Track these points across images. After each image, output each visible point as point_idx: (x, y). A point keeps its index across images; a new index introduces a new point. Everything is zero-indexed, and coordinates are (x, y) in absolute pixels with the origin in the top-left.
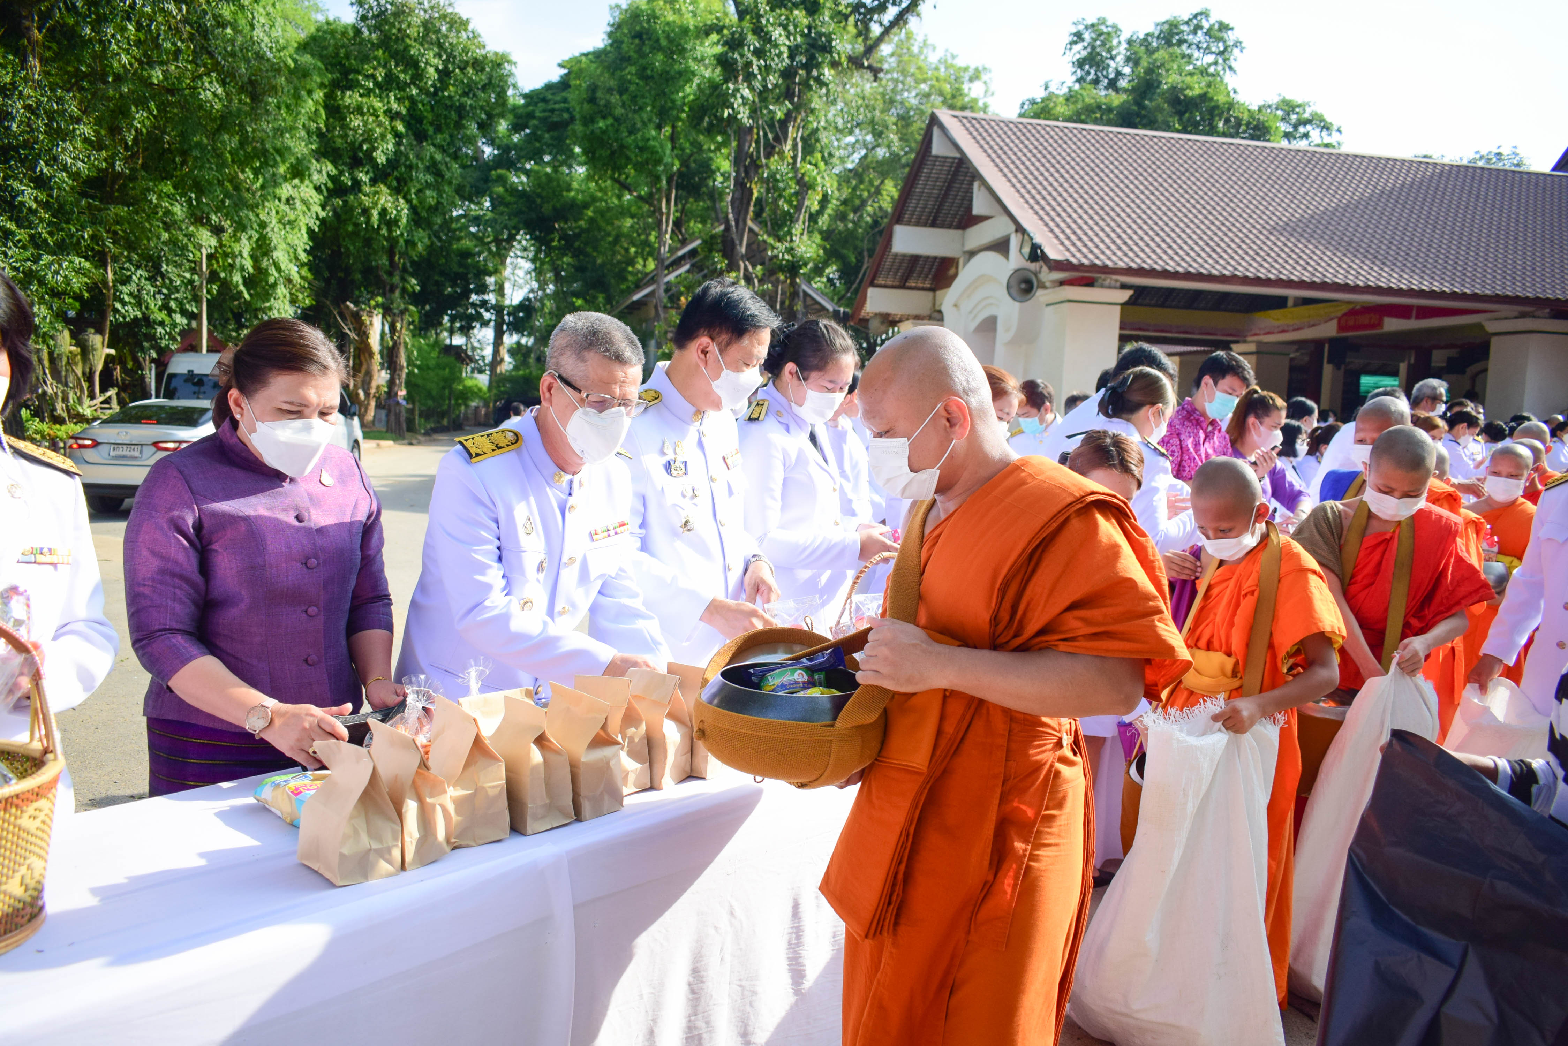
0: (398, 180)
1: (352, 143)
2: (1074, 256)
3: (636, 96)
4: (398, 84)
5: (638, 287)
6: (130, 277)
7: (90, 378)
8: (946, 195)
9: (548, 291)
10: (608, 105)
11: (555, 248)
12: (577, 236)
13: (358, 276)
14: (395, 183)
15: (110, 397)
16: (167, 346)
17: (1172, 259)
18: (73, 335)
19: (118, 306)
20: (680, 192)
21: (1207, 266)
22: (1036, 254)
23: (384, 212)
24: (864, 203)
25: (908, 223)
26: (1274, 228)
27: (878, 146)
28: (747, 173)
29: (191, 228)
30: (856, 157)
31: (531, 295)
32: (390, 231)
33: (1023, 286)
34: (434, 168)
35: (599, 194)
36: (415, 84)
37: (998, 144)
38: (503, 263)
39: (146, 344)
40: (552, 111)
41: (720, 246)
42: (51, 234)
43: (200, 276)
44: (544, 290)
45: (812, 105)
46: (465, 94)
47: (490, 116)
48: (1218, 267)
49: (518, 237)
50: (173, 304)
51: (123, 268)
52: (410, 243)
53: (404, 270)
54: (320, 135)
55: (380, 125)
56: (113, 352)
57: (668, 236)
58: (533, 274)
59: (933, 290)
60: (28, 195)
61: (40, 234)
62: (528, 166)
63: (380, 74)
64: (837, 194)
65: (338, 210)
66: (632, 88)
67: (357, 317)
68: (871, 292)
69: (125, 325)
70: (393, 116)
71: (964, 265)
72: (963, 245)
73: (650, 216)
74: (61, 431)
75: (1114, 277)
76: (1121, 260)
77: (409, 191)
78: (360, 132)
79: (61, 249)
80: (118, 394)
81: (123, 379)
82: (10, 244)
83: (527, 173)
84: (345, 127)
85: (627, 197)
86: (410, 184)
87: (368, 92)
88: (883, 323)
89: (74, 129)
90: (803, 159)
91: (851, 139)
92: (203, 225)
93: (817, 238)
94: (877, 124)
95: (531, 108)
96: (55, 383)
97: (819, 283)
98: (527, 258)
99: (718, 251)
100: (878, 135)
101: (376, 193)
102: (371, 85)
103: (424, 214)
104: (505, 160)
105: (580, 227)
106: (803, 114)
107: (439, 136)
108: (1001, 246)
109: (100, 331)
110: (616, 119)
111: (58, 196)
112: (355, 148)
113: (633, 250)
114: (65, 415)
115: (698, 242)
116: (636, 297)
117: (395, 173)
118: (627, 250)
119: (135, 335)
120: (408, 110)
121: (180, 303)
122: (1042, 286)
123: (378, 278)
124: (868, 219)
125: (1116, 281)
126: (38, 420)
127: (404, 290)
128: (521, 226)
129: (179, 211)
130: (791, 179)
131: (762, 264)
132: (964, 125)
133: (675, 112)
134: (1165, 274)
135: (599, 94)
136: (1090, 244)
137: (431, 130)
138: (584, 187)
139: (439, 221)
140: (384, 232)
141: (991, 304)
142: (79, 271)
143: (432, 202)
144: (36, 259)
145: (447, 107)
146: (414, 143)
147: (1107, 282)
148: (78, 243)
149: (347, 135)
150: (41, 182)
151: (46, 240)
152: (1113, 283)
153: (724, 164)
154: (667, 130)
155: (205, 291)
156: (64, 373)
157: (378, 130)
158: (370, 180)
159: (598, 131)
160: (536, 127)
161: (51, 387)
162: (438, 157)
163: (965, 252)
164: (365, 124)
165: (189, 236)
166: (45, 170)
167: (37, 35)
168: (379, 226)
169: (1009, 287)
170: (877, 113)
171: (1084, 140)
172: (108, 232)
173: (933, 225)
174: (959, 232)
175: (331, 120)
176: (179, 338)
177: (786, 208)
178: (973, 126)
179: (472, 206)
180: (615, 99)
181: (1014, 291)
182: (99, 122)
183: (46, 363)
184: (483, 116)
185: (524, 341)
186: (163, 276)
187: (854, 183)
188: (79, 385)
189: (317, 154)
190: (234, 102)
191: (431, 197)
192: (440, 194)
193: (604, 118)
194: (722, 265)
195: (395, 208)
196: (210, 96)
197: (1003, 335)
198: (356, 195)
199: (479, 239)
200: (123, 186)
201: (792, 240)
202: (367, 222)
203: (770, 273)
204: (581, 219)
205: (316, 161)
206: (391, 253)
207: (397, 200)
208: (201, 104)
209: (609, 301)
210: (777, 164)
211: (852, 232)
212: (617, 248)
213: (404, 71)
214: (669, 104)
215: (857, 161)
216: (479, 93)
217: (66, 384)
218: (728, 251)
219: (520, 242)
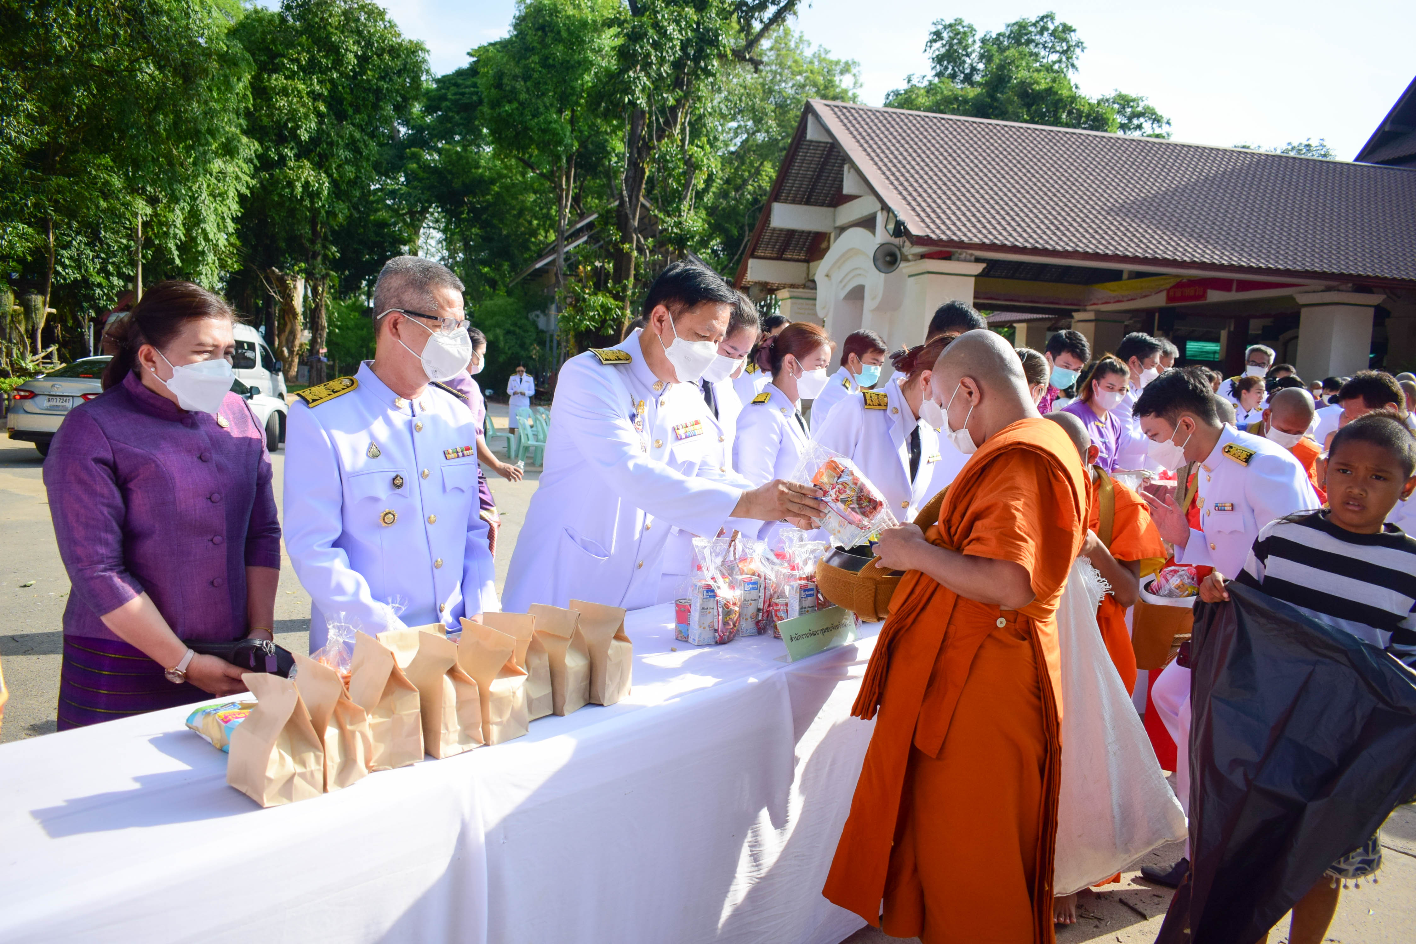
0: (320, 155)
1: (278, 122)
2: (933, 232)
3: (539, 83)
4: (320, 68)
5: (540, 256)
6: (71, 242)
7: (32, 335)
8: (819, 177)
9: (458, 259)
10: (513, 91)
11: (464, 220)
12: (485, 209)
13: (283, 245)
14: (317, 159)
15: (51, 353)
16: (105, 306)
17: (1021, 236)
18: (17, 296)
19: (59, 269)
20: (579, 170)
22: (900, 230)
23: (306, 185)
24: (745, 182)
25: (785, 201)
26: (1111, 209)
27: (758, 131)
28: (640, 153)
29: (128, 198)
30: (738, 141)
32: (312, 203)
33: (888, 259)
34: (353, 145)
35: (505, 172)
36: (335, 69)
37: (866, 131)
38: (417, 233)
39: (85, 305)
40: (463, 94)
41: (615, 220)
43: (136, 242)
44: (454, 258)
45: (700, 93)
46: (382, 78)
47: (405, 99)
48: (1061, 244)
49: (431, 210)
50: (110, 268)
51: (64, 234)
52: (331, 214)
53: (326, 238)
54: (249, 114)
55: (304, 105)
56: (53, 311)
57: (567, 211)
58: (444, 243)
59: (807, 261)
62: (440, 145)
63: (304, 59)
64: (720, 173)
65: (265, 183)
66: (536, 75)
67: (281, 282)
68: (751, 262)
69: (66, 286)
70: (315, 97)
71: (836, 239)
72: (834, 221)
73: (551, 192)
74: (5, 384)
75: (970, 252)
76: (975, 236)
77: (330, 166)
78: (285, 111)
79: (6, 216)
80: (58, 350)
81: (63, 336)
83: (439, 151)
84: (271, 106)
85: (531, 174)
86: (331, 160)
87: (293, 75)
88: (761, 291)
89: (18, 106)
90: (691, 142)
91: (734, 124)
92: (138, 195)
93: (703, 214)
94: (757, 111)
95: (443, 91)
97: (704, 254)
98: (439, 229)
99: (613, 225)
100: (758, 121)
101: (300, 167)
102: (295, 68)
103: (344, 187)
104: (418, 139)
105: (487, 201)
106: (691, 101)
107: (358, 116)
108: (868, 223)
109: (43, 293)
110: (521, 104)
112: (280, 126)
113: (535, 222)
114: (9, 369)
115: (595, 216)
116: (538, 266)
117: (318, 150)
118: (530, 223)
119: (75, 296)
120: (330, 92)
121: (118, 267)
122: (906, 259)
123: (302, 245)
124: (749, 197)
125: (971, 255)
127: (325, 257)
128: (433, 200)
129: (117, 182)
130: (679, 160)
131: (654, 236)
132: (836, 113)
133: (574, 98)
134: (1015, 249)
135: (505, 81)
136: (948, 222)
137: (350, 112)
138: (490, 165)
139: (358, 194)
140: (307, 203)
141: (859, 275)
142: (22, 236)
143: (351, 176)
145: (365, 90)
146: (335, 122)
147: (963, 256)
148: (22, 210)
149: (272, 115)
152: (968, 257)
153: (619, 145)
154: (567, 114)
155: (140, 256)
156: (8, 331)
157: (302, 110)
158: (295, 155)
159: (504, 114)
160: (448, 109)
162: (357, 135)
163: (836, 228)
164: (290, 104)
165: (126, 205)
168: (302, 198)
169: (875, 260)
170: (758, 101)
171: (943, 128)
172: (49, 200)
173: (808, 203)
174: (831, 209)
175: (259, 101)
177: (675, 186)
178: (844, 114)
179: (389, 181)
180: (520, 85)
182: (41, 99)
184: (399, 99)
186: (101, 242)
187: (736, 164)
188: (22, 341)
189: (245, 132)
190: (169, 84)
191: (350, 171)
192: (358, 169)
193: (510, 102)
194: (617, 237)
195: (318, 182)
196: (147, 78)
197: (869, 303)
198: (281, 169)
199: (394, 211)
200: (65, 158)
201: (680, 216)
202: (292, 193)
203: (660, 245)
204: (488, 194)
205: (245, 140)
206: (313, 223)
207: (319, 173)
208: (138, 85)
209: (513, 267)
210: (667, 147)
211: (734, 209)
212: (521, 220)
213: (326, 57)
214: (569, 90)
215: (739, 144)
216: (395, 78)
217: (10, 341)
218: (623, 224)
219: (432, 214)
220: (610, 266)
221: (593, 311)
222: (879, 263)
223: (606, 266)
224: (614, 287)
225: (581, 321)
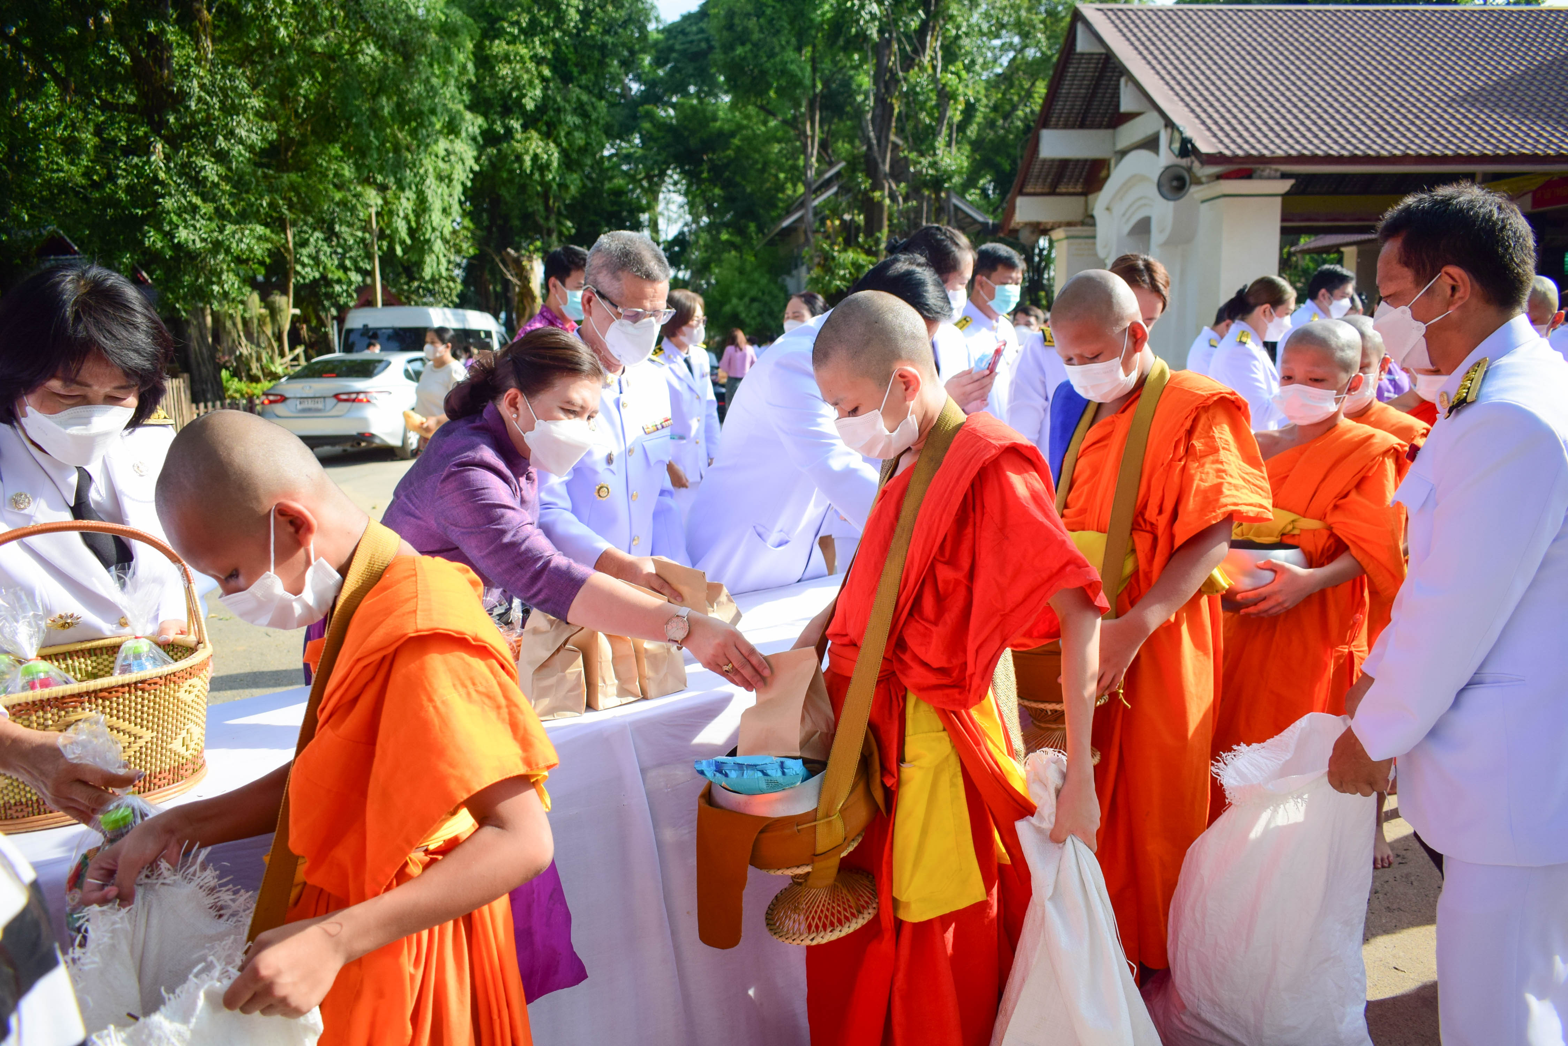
0: (548, 124)
1: (502, 92)
2: (1227, 147)
3: (773, 19)
4: (542, 28)
5: (788, 212)
6: (308, 239)
7: (279, 338)
8: (1094, 95)
9: (702, 224)
10: (746, 31)
11: (704, 180)
12: (727, 166)
13: (516, 223)
14: (544, 128)
15: (298, 355)
16: (346, 304)
17: (1336, 142)
18: (263, 299)
19: (299, 268)
20: (824, 114)
21: (1375, 147)
22: (1187, 148)
23: (535, 158)
24: (1015, 108)
25: (1056, 127)
26: (1453, 100)
27: (1026, 46)
28: (887, 88)
29: (359, 189)
30: (1005, 60)
31: (686, 229)
32: (542, 175)
33: (1175, 183)
34: (581, 110)
35: (745, 122)
36: (558, 28)
37: (1145, 35)
38: (656, 199)
39: (327, 303)
40: (692, 42)
41: (863, 167)
42: (233, 204)
43: (370, 233)
44: (698, 223)
45: (950, 12)
46: (606, 32)
47: (632, 52)
48: (1388, 147)
49: (669, 172)
50: (348, 263)
51: (301, 232)
52: (563, 186)
53: (559, 213)
54: (471, 87)
55: (528, 71)
56: (297, 311)
57: (814, 160)
58: (686, 208)
59: (1085, 194)
60: (211, 171)
61: (224, 205)
62: (674, 99)
63: (524, 20)
64: (984, 101)
65: (494, 159)
66: (769, 11)
67: (518, 262)
68: (1020, 201)
69: (304, 286)
70: (539, 61)
71: (1117, 164)
72: (1114, 144)
73: (797, 140)
74: (258, 389)
75: (1274, 167)
76: (1279, 148)
77: (558, 135)
78: (509, 80)
79: (243, 218)
80: (305, 352)
81: (310, 337)
82: (198, 217)
83: (674, 106)
84: (494, 75)
85: (772, 123)
86: (559, 128)
87: (513, 41)
88: (1033, 232)
89: (246, 104)
90: (945, 69)
91: (997, 42)
92: (370, 184)
93: (967, 148)
94: (1024, 24)
95: (671, 42)
96: (249, 345)
97: (973, 195)
98: (678, 192)
99: (862, 171)
100: (1025, 35)
101: (527, 139)
102: (516, 31)
103: (574, 156)
104: (652, 96)
105: (728, 157)
106: (941, 22)
107: (584, 77)
108: (1151, 144)
109: (285, 292)
110: (755, 45)
111: (237, 168)
112: (505, 97)
113: (782, 176)
114: (260, 374)
115: (843, 164)
116: (785, 223)
117: (545, 118)
118: (776, 177)
119: (317, 295)
120: (553, 53)
121: (355, 261)
122: (1198, 182)
123: (536, 223)
124: (1019, 123)
125: (1276, 170)
126: (236, 379)
127: (560, 234)
128: (671, 160)
129: (348, 172)
130: (932, 90)
131: (906, 181)
132: (1109, 18)
133: (813, 32)
134: (1328, 159)
135: (737, 21)
137: (575, 71)
138: (730, 116)
139: (589, 162)
140: (537, 176)
141: (1145, 205)
142: (260, 238)
143: (581, 142)
144: (221, 230)
145: (592, 47)
146: (561, 86)
147: (1266, 173)
148: (258, 211)
149: (496, 85)
150: (221, 157)
151: (229, 211)
152: (1273, 173)
153: (865, 81)
154: (807, 52)
155: (376, 248)
156: (255, 335)
157: (526, 76)
158: (522, 126)
159: (737, 59)
160: (677, 61)
161: (245, 349)
162: (585, 97)
163: (1116, 152)
164: (514, 71)
165: (357, 196)
166: (223, 145)
167: (207, 16)
168: (532, 171)
169: (1159, 185)
170: (1023, 13)
172: (284, 199)
173: (1082, 126)
174: (1110, 131)
175: (481, 71)
176: (355, 295)
177: (927, 121)
178: (1119, 18)
179: (623, 144)
180: (752, 23)
181: (1165, 190)
182: (267, 94)
183: (240, 326)
184: (626, 53)
185: (681, 275)
186: (338, 237)
187: (1003, 87)
188: (270, 344)
189: (469, 108)
190: (390, 64)
191: (579, 138)
192: (588, 135)
193: (743, 44)
194: (866, 185)
195: (546, 153)
196: (368, 59)
197: (1157, 237)
198: (509, 142)
199: (631, 177)
200: (296, 153)
201: (935, 154)
202: (521, 168)
203: (915, 191)
204: (728, 148)
205: (468, 115)
206: (545, 196)
207: (547, 144)
208: (360, 68)
209: (760, 229)
210: (919, 78)
211: (1003, 139)
212: (766, 175)
213: (547, 15)
214: (808, 24)
215: (1005, 64)
216: (620, 30)
217: (258, 345)
218: (872, 170)
219: (671, 177)
220: (861, 219)
221: (844, 269)
222: (1164, 190)
223: (856, 218)
224: (865, 241)
225: (830, 282)
